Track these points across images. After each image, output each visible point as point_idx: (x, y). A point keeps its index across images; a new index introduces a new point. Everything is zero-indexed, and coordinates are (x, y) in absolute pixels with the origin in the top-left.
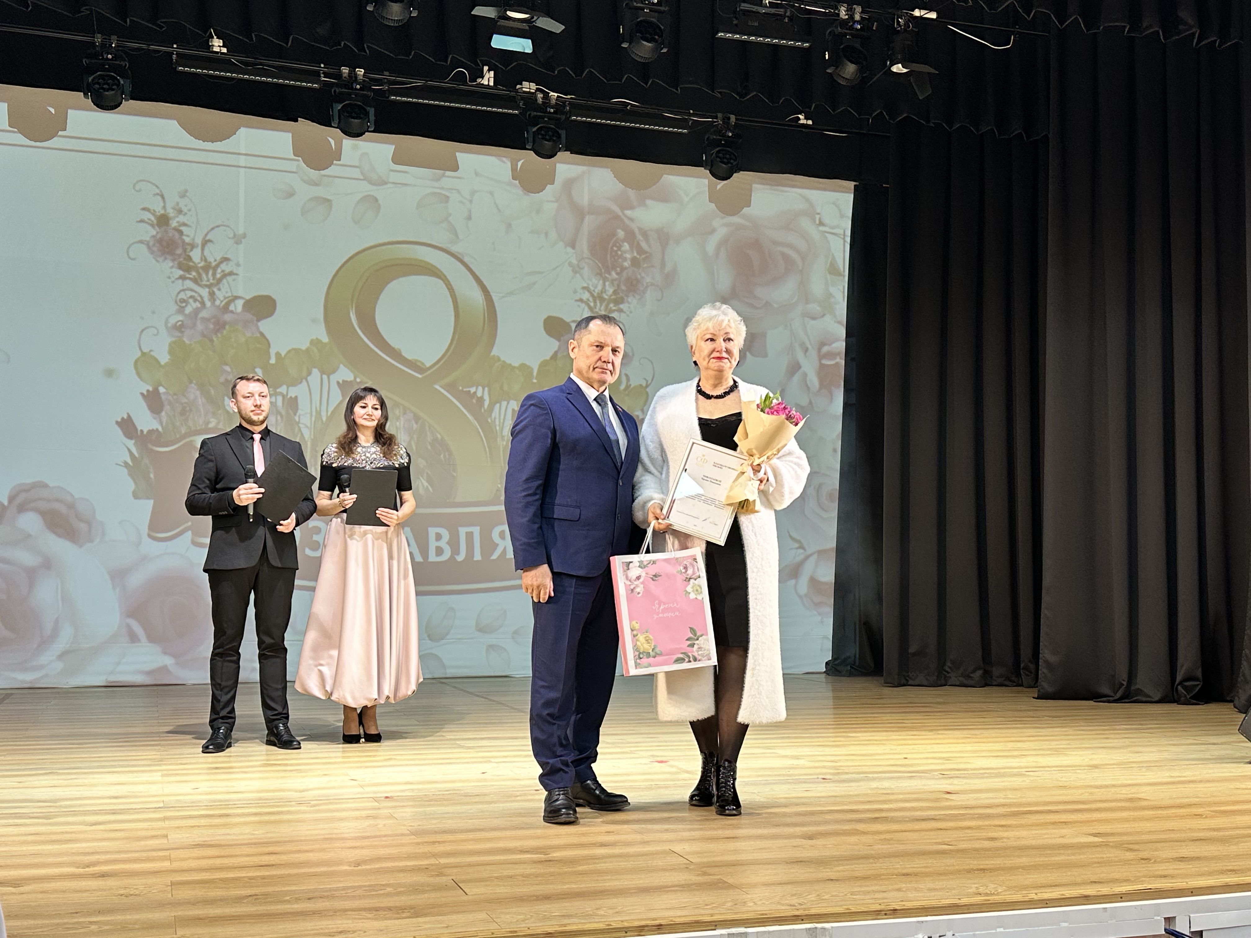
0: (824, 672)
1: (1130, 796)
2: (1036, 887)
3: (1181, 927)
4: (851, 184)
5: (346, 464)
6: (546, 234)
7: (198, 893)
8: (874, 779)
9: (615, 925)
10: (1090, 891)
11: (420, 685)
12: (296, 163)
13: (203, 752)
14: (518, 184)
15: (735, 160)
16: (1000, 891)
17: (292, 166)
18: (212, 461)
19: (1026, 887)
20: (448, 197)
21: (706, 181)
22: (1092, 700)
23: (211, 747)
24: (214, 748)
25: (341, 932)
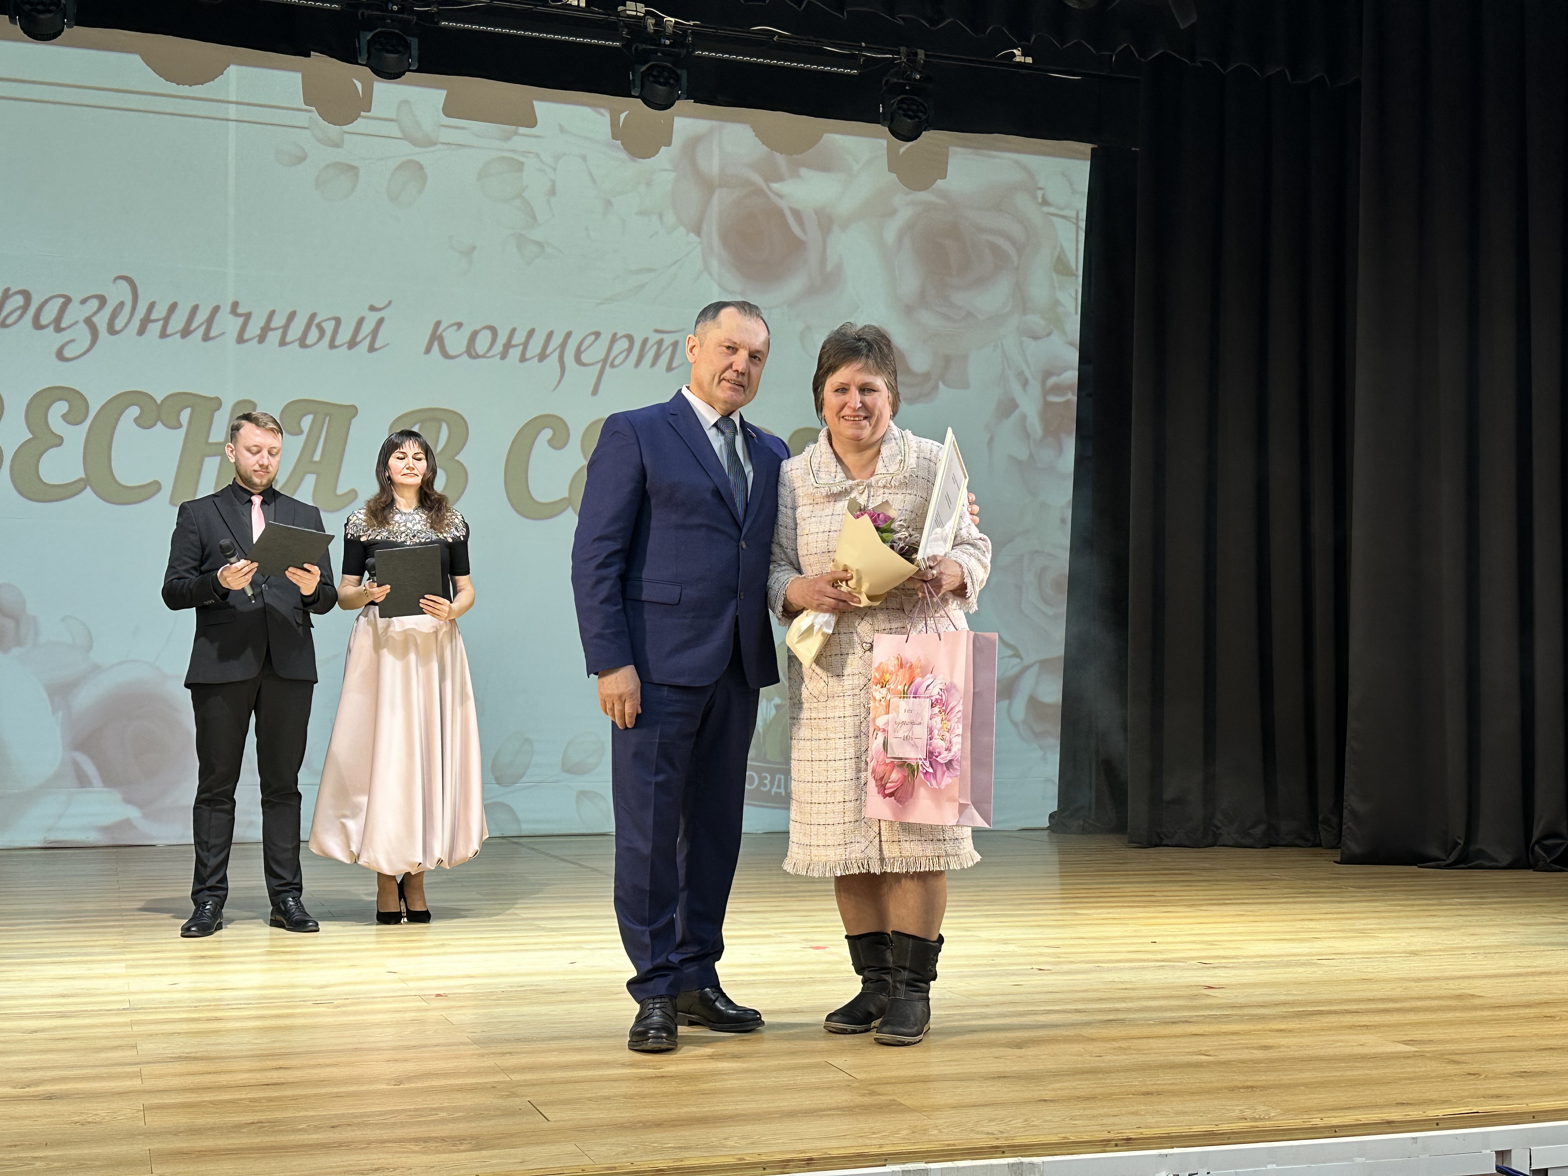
0: (1048, 828)
1: (1459, 992)
2: (1323, 1110)
3: (1518, 1163)
4: (1087, 148)
5: (379, 538)
6: (661, 216)
7: (182, 1120)
8: (1109, 970)
9: (748, 1159)
10: (1395, 1115)
11: (484, 844)
12: (308, 114)
13: (183, 936)
14: (621, 146)
15: (925, 114)
16: (1272, 1114)
17: (302, 119)
18: (193, 532)
19: (1308, 1111)
20: (522, 164)
21: (884, 142)
22: (1416, 865)
23: (193, 929)
24: (198, 931)
25: (377, 1170)
